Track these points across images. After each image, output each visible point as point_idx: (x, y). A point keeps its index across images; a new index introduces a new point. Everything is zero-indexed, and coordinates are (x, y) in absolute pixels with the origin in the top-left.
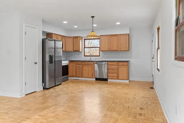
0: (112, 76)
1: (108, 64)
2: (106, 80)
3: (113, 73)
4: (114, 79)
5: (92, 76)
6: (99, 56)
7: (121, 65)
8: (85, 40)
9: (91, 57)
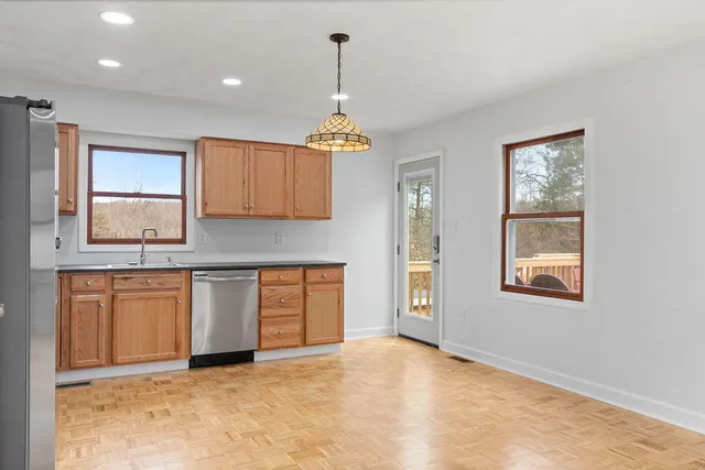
0: (278, 336)
1: (263, 278)
2: (245, 357)
3: (285, 322)
4: (287, 347)
5: (177, 347)
6: (182, 241)
7: (317, 283)
8: (92, 147)
9: (148, 247)
